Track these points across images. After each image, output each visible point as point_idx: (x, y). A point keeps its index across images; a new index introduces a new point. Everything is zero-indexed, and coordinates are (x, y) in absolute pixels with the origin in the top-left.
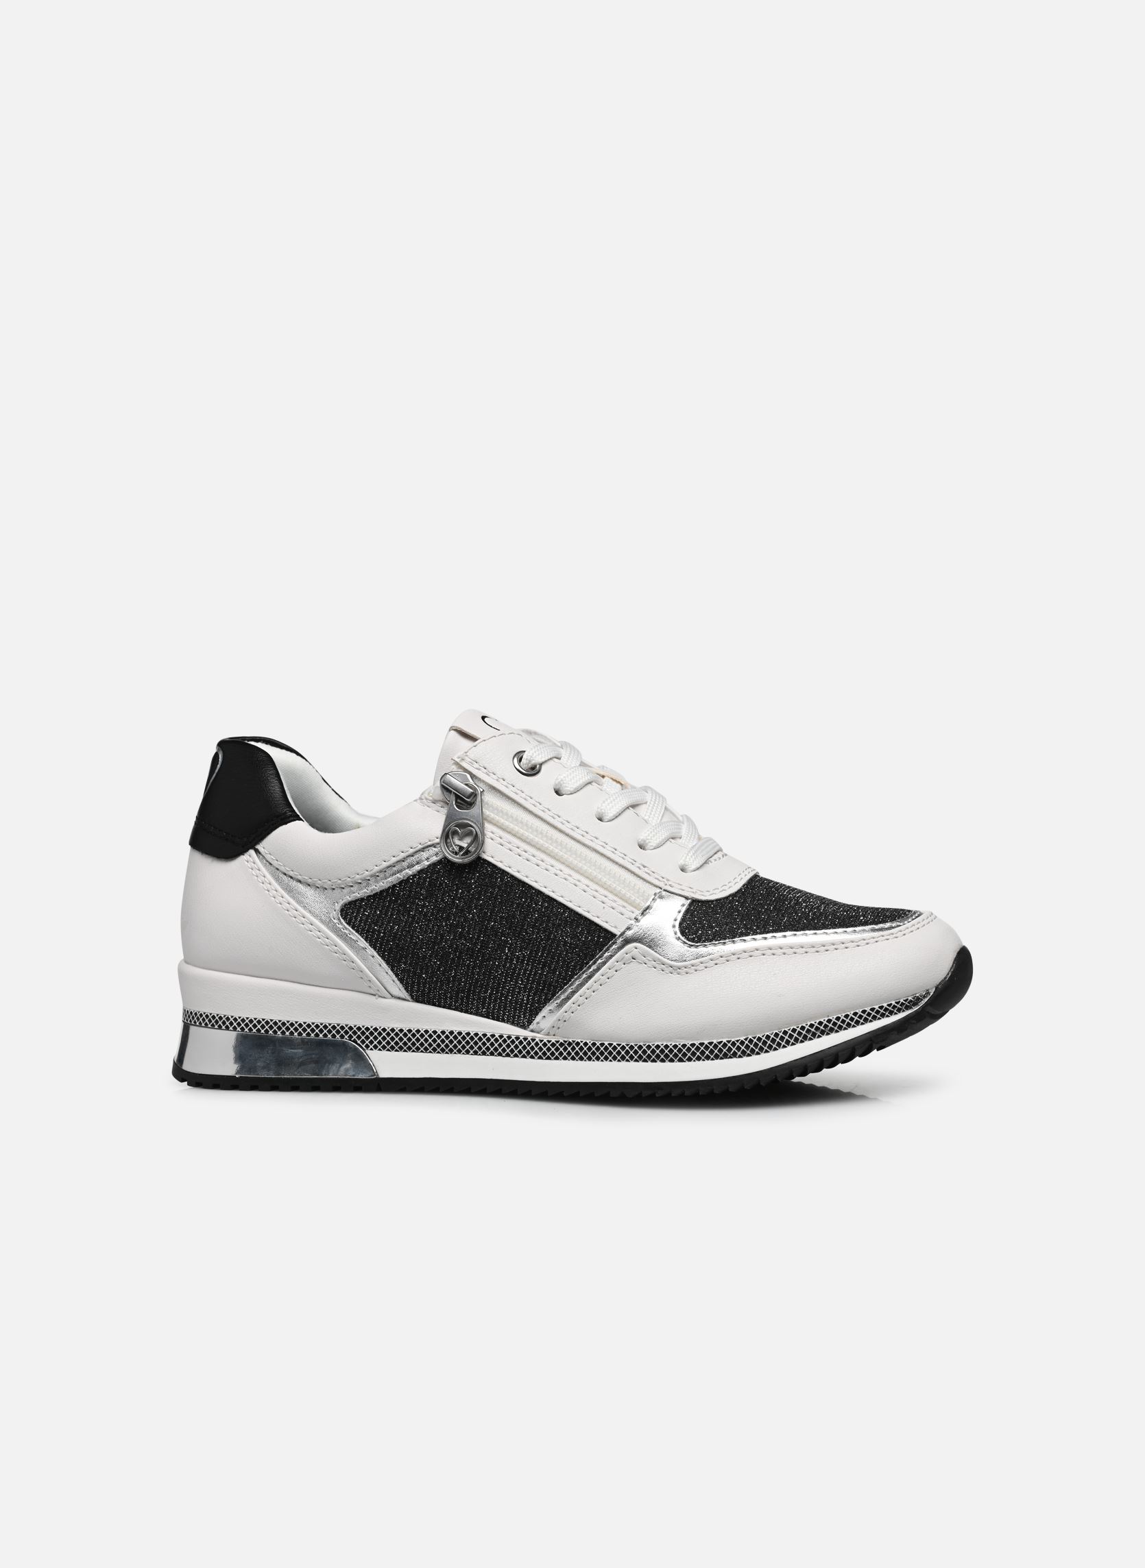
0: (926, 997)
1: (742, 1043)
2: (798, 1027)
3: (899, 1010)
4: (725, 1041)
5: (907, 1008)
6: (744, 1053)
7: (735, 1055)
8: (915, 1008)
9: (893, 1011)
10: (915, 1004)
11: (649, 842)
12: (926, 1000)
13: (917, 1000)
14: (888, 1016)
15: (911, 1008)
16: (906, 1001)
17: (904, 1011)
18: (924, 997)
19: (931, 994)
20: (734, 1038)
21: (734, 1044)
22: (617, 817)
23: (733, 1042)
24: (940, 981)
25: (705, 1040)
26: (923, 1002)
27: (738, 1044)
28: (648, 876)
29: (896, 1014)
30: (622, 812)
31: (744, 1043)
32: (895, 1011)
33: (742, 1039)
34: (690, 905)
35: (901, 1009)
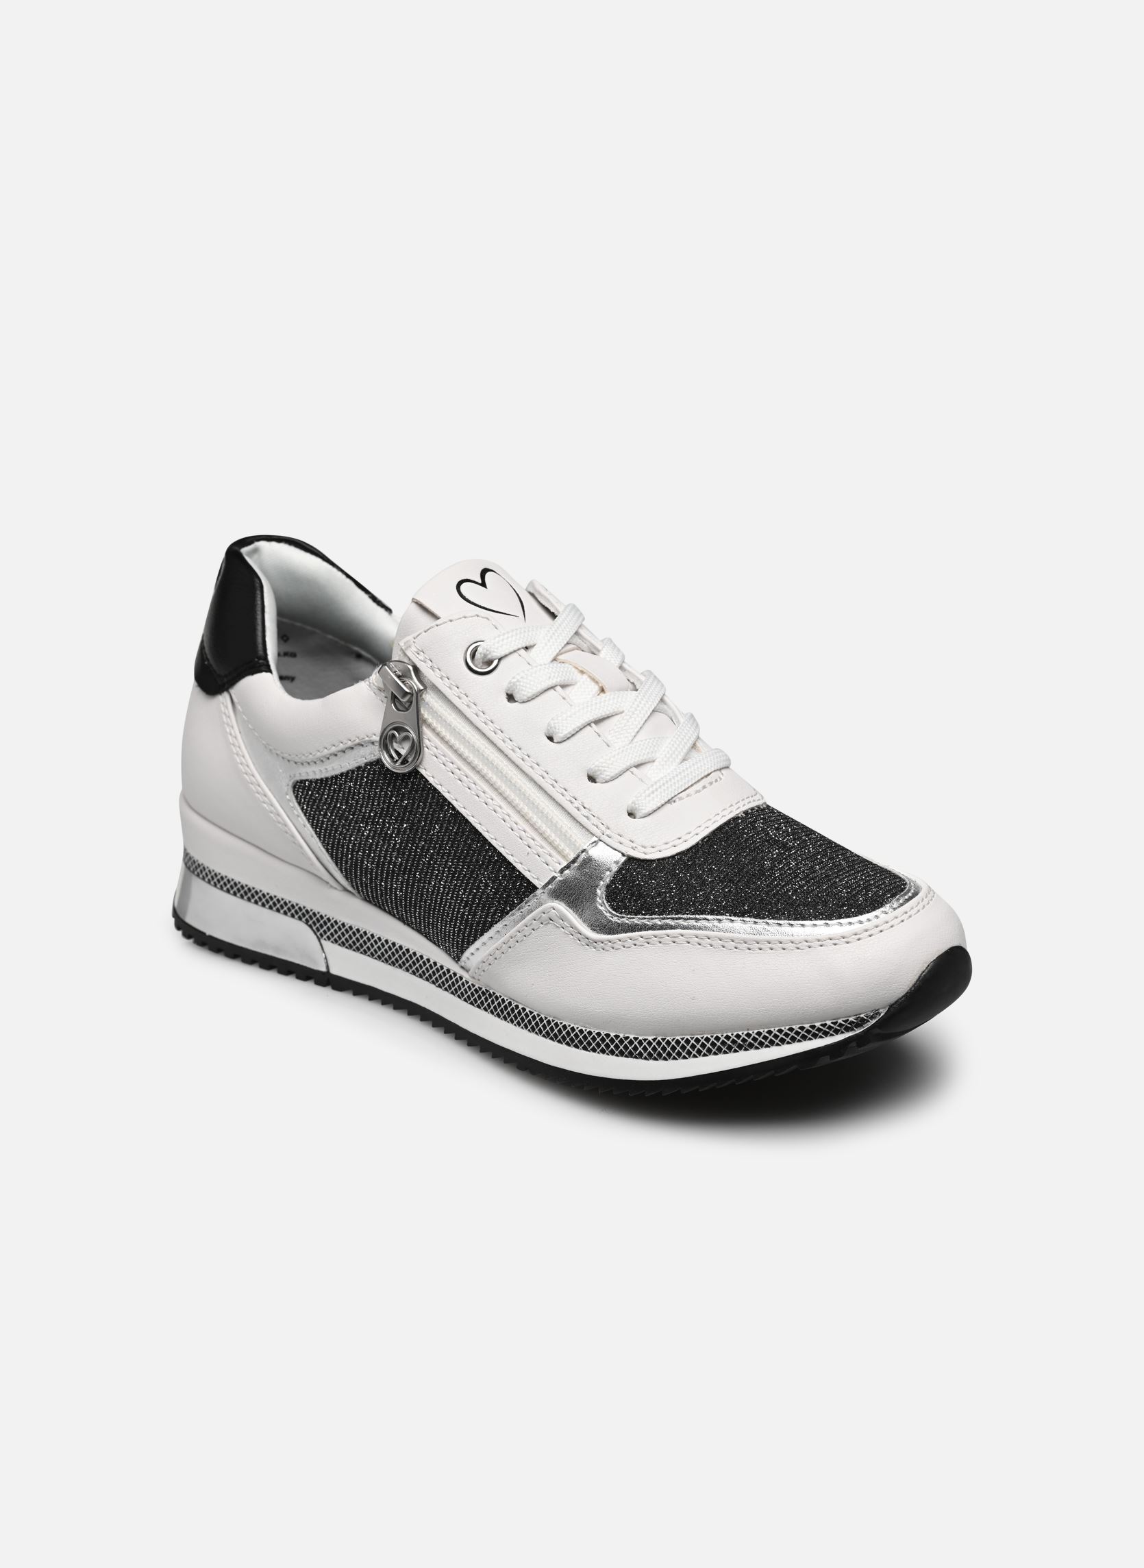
0: (875, 1018)
1: (650, 1043)
2: (712, 1036)
3: (837, 1032)
4: (632, 1037)
5: (847, 1029)
6: (650, 1055)
7: (640, 1055)
8: (858, 1031)
9: (828, 1033)
10: (858, 1025)
11: (601, 774)
12: (874, 1021)
13: (861, 1022)
14: (821, 1037)
15: (852, 1030)
16: (845, 1021)
17: (842, 1032)
18: (872, 1018)
19: (882, 1015)
20: (641, 1035)
21: (640, 1043)
22: (568, 738)
23: (640, 1041)
24: (896, 999)
25: (613, 1031)
26: (869, 1024)
27: (645, 1044)
28: (585, 819)
29: (832, 1035)
30: (581, 729)
31: (652, 1043)
32: (831, 1032)
33: (650, 1038)
34: (625, 863)
35: (839, 1030)
